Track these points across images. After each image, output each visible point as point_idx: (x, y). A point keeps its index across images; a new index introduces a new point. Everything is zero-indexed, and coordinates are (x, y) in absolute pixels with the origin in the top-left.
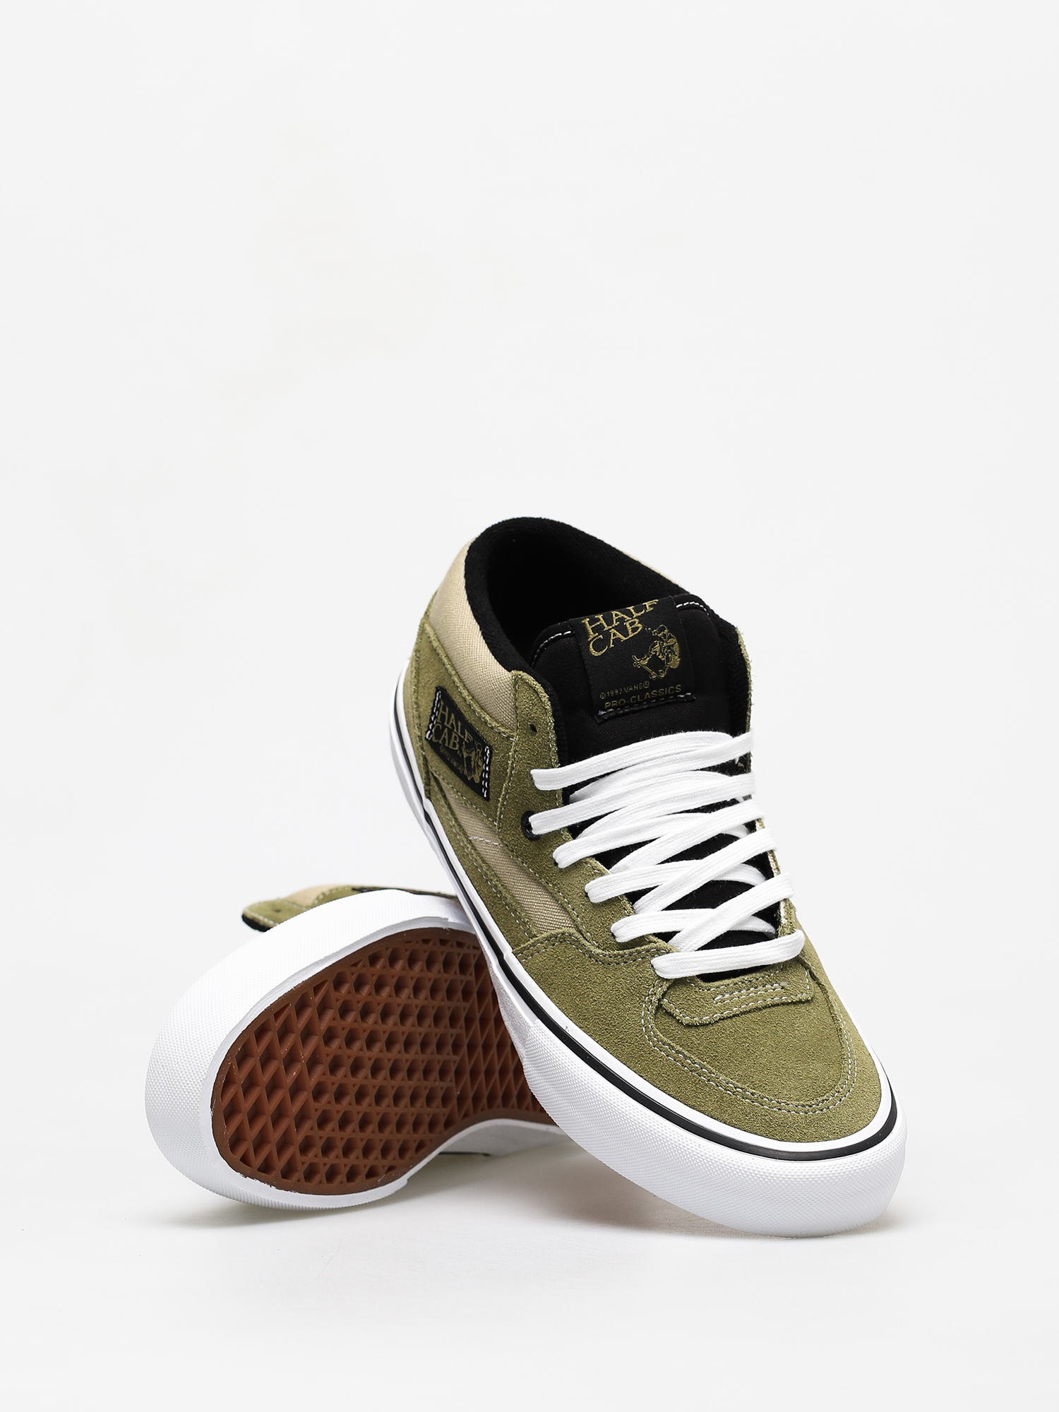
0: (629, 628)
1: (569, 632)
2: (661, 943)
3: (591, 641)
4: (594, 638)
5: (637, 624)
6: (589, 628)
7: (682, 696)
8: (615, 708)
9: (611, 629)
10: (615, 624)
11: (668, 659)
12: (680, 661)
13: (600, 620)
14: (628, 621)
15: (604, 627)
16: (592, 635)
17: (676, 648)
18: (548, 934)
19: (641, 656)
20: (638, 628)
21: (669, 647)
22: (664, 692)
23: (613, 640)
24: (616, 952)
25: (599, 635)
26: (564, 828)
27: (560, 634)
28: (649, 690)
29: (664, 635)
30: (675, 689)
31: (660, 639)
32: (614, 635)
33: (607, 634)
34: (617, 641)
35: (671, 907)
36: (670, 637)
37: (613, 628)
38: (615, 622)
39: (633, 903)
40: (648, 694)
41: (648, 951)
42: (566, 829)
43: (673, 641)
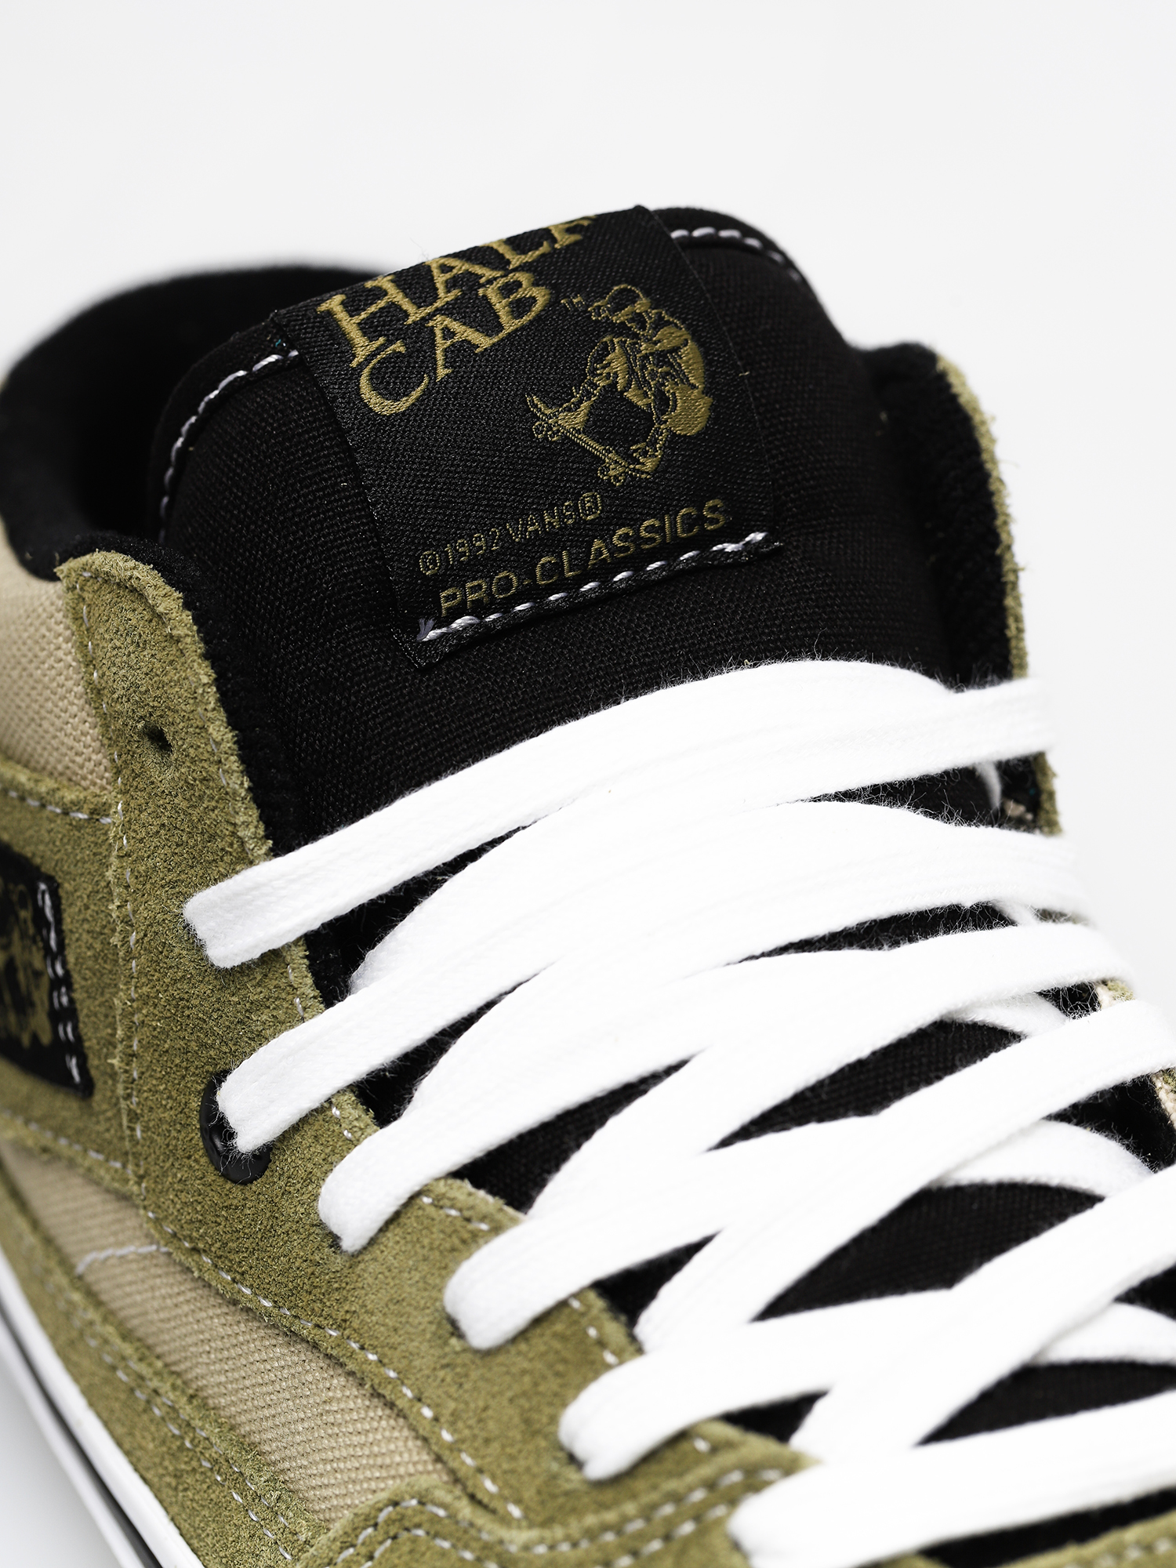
0: (500, 306)
1: (273, 358)
2: (758, 1446)
3: (361, 366)
4: (373, 355)
5: (527, 290)
6: (350, 325)
7: (730, 547)
8: (479, 609)
9: (431, 316)
10: (445, 297)
11: (664, 402)
12: (713, 408)
13: (385, 293)
14: (490, 282)
15: (406, 315)
16: (363, 348)
17: (689, 356)
18: (343, 1521)
19: (558, 398)
20: (534, 300)
21: (662, 357)
22: (662, 528)
23: (445, 350)
24: (591, 1520)
25: (390, 342)
26: (341, 1092)
27: (241, 373)
28: (603, 528)
29: (639, 319)
30: (701, 519)
31: (621, 330)
32: (448, 333)
33: (421, 335)
34: (460, 352)
35: (782, 1305)
36: (659, 324)
37: (438, 311)
38: (441, 292)
39: (632, 1320)
40: (597, 544)
41: (711, 1485)
42: (350, 1097)
43: (670, 336)
